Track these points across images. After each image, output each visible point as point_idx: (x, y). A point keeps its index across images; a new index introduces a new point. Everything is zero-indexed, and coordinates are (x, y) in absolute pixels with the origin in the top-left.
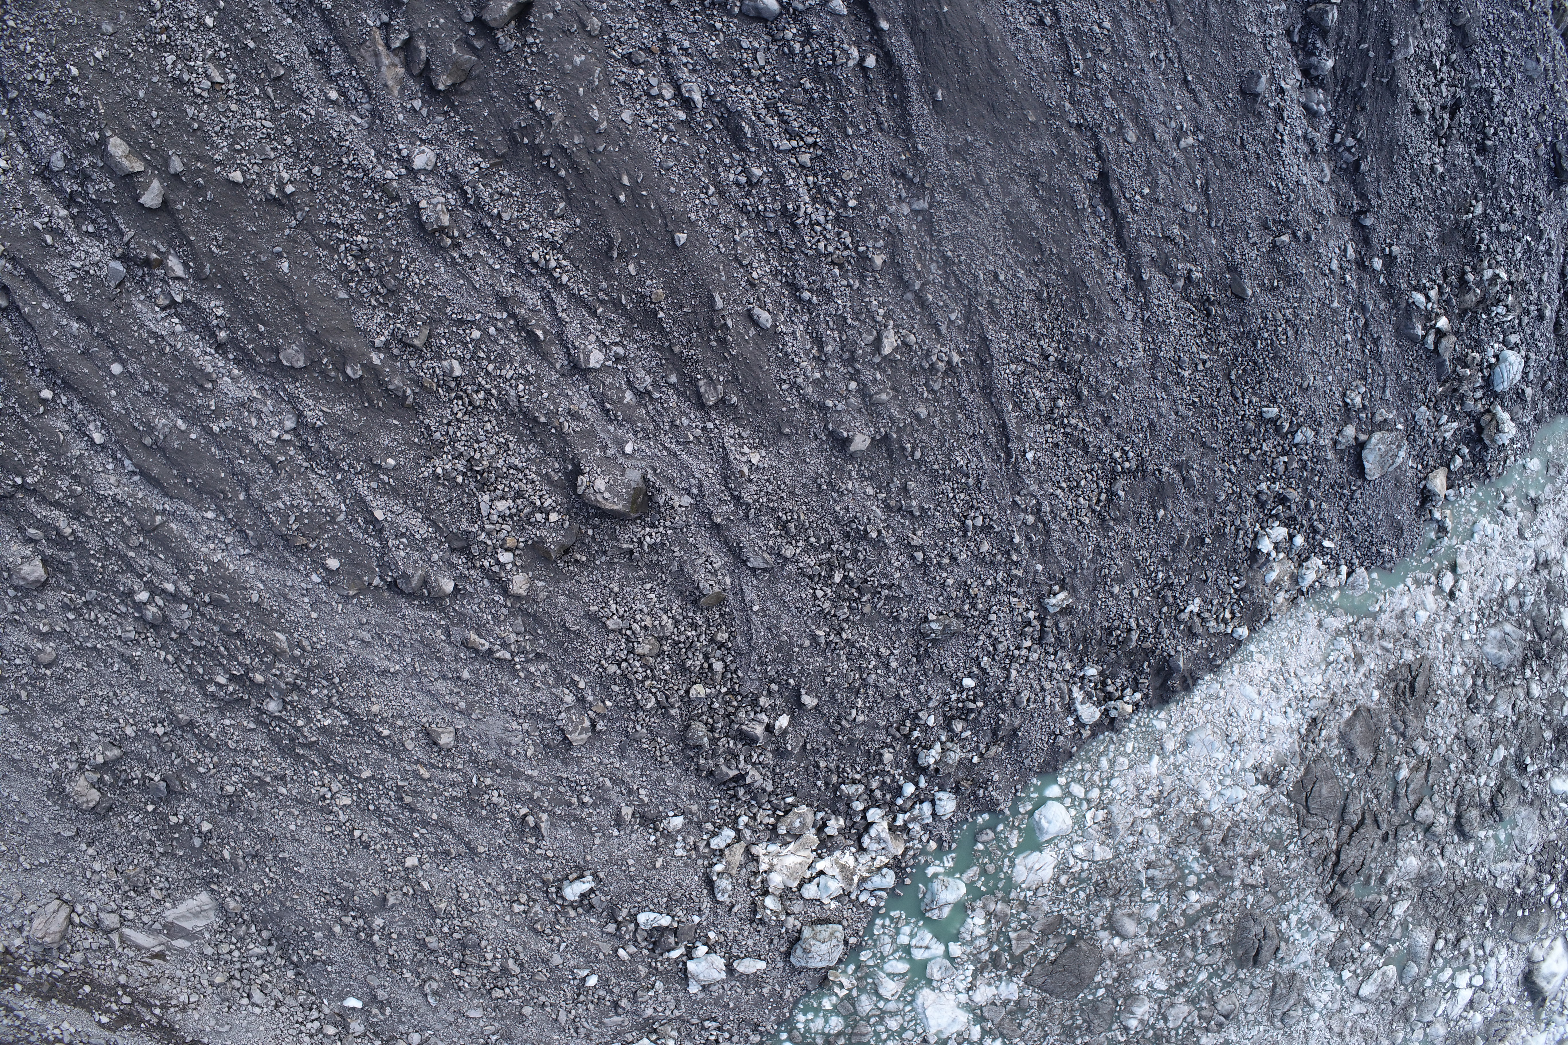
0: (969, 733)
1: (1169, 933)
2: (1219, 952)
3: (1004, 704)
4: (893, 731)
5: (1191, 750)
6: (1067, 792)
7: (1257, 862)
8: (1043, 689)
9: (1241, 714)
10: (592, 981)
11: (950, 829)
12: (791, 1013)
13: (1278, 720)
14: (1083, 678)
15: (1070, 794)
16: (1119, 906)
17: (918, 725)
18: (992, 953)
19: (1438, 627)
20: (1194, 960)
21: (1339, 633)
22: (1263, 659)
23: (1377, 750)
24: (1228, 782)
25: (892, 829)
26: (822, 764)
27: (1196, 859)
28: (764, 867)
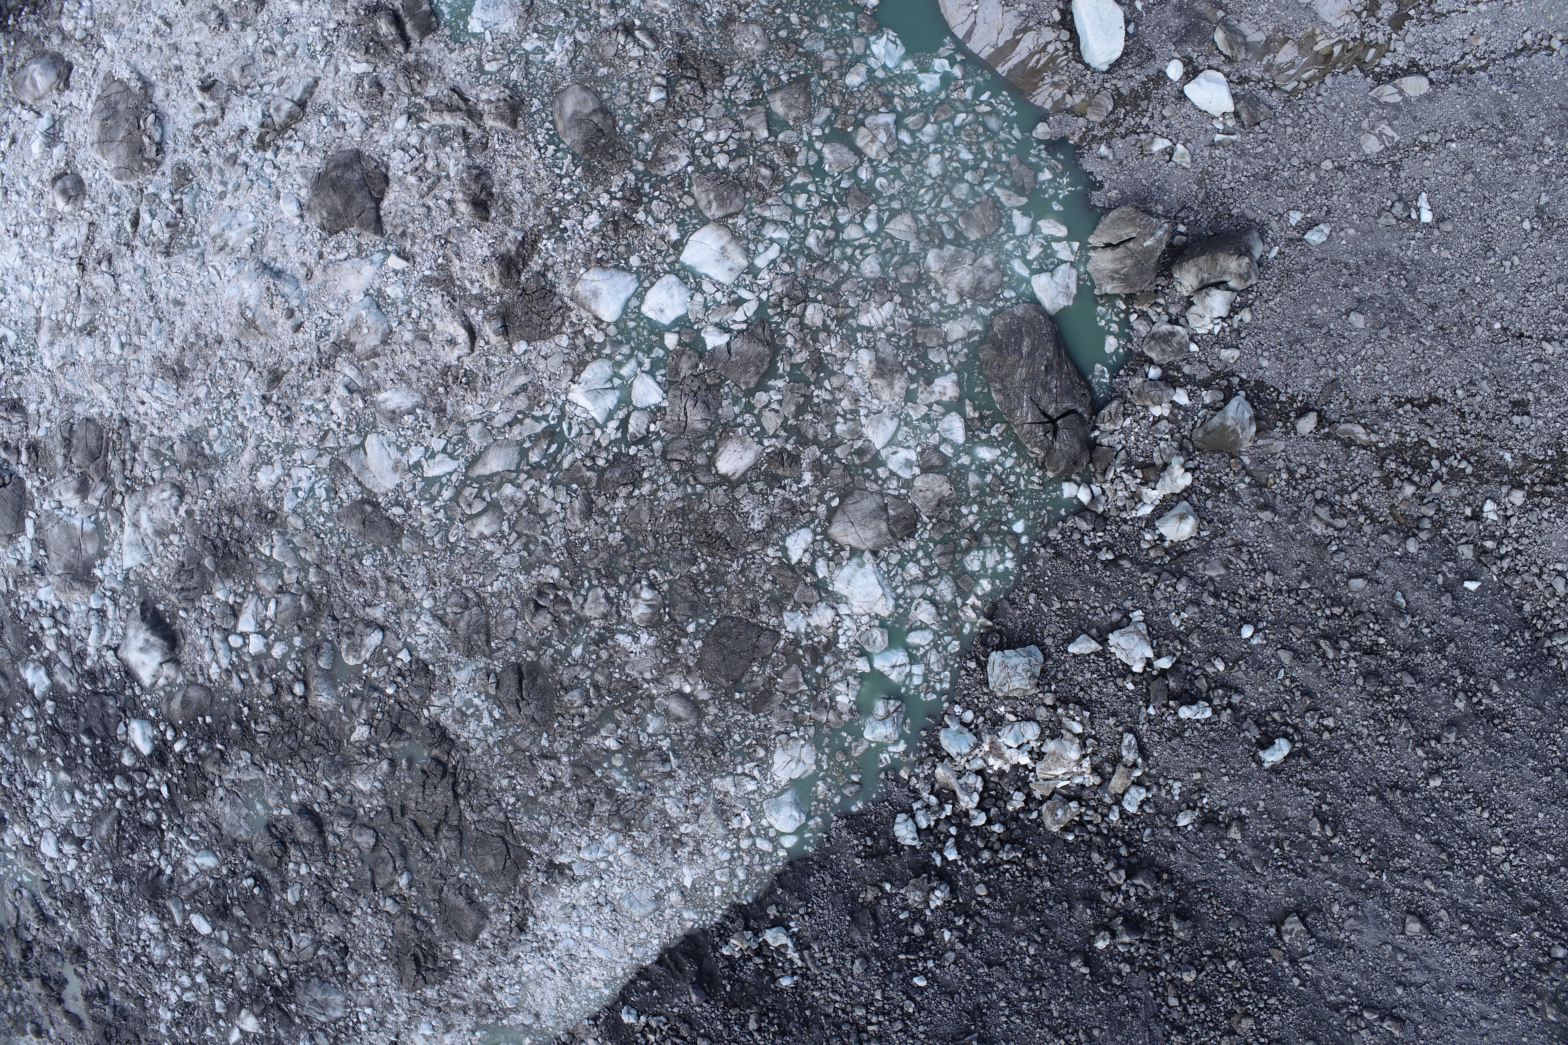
0: (901, 917)
1: (629, 701)
2: (566, 682)
3: (878, 959)
4: (983, 922)
5: (651, 894)
6: (775, 841)
7: (548, 784)
8: (838, 971)
9: (605, 933)
10: (1247, 632)
11: (889, 793)
12: (1021, 570)
13: (562, 928)
14: (794, 974)
15: (771, 840)
16: (693, 728)
17: (959, 929)
18: (822, 664)
19: (403, 1018)
20: (593, 671)
21: (516, 1011)
22: (593, 983)
23: (440, 901)
24: (603, 865)
25: (953, 797)
26: (1047, 884)
27: (619, 784)
28: (1086, 763)
